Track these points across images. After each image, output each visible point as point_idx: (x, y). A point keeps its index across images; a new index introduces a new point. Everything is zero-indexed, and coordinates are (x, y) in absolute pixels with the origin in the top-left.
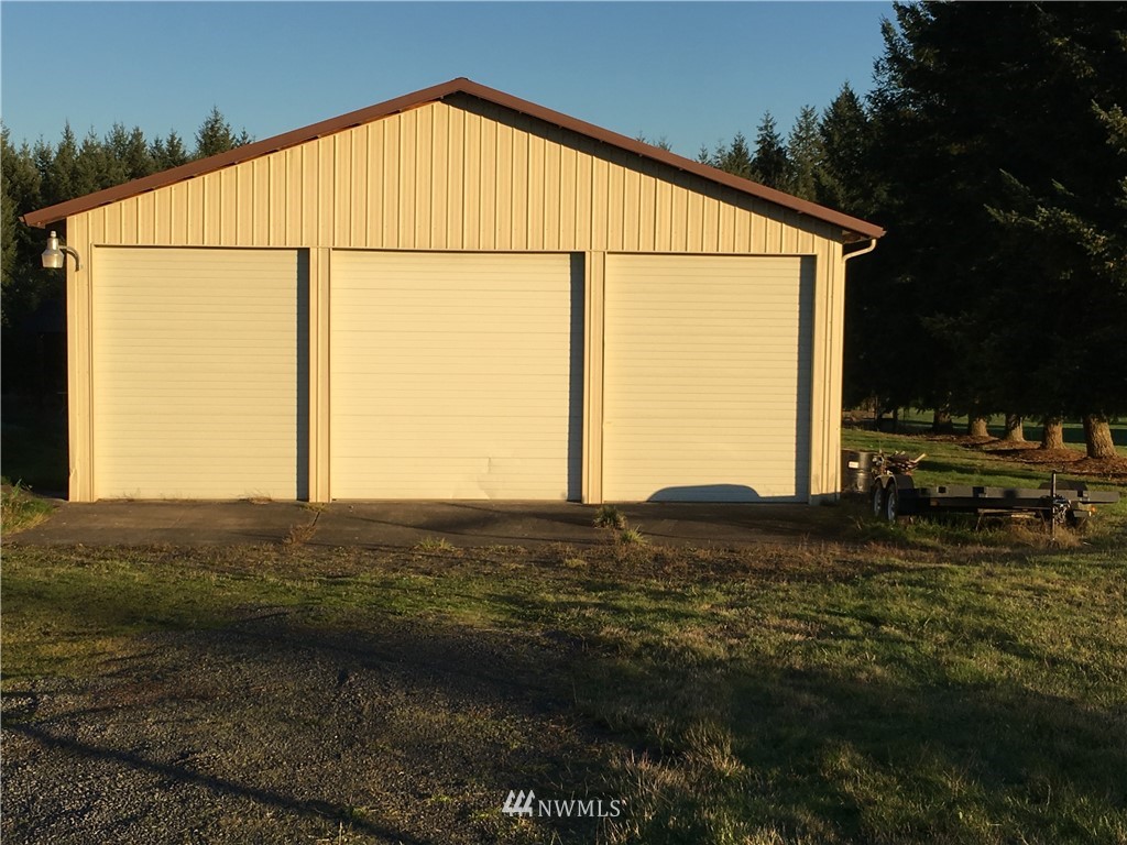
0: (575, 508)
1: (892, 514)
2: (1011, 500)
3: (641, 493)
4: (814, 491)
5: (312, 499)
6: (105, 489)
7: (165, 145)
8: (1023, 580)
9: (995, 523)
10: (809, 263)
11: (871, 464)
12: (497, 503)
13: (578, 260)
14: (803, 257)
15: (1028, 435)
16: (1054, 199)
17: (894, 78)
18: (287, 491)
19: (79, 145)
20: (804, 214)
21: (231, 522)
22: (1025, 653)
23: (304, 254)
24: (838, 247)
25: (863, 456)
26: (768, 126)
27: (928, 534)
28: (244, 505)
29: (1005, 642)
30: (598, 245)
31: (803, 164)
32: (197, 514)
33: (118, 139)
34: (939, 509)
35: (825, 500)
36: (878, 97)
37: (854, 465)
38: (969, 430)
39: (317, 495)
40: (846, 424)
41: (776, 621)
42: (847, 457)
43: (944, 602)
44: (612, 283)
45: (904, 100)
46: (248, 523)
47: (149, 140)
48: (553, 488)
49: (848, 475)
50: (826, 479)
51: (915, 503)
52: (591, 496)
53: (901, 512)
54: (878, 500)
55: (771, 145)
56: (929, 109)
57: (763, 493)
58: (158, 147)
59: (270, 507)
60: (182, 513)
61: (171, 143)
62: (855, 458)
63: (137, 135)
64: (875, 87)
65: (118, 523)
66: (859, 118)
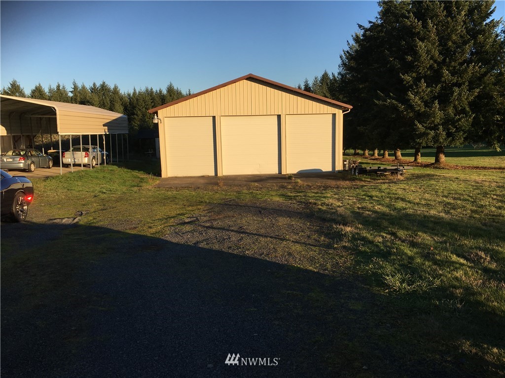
0: (280, 176)
1: (357, 174)
2: (385, 170)
3: (295, 171)
4: (336, 169)
5: (218, 175)
6: (170, 175)
7: (158, 91)
8: (398, 187)
9: (382, 175)
10: (334, 115)
11: (349, 162)
12: (262, 175)
13: (279, 117)
14: (333, 114)
15: (389, 155)
16: (390, 98)
17: (343, 69)
18: (212, 174)
19: (137, 92)
20: (333, 104)
21: (202, 181)
22: (410, 202)
23: (214, 118)
24: (341, 111)
25: (348, 161)
26: (306, 82)
27: (368, 178)
28: (203, 177)
29: (403, 200)
30: (284, 113)
31: (316, 91)
32: (193, 180)
33: (147, 90)
34: (369, 172)
35: (339, 172)
36: (339, 74)
37: (345, 163)
38: (364, 154)
39: (219, 174)
40: (344, 154)
41: (348, 198)
42: (344, 161)
43: (384, 192)
44: (287, 122)
45: (346, 74)
46: (206, 181)
47: (154, 90)
48: (274, 171)
49: (344, 165)
50: (339, 167)
51: (363, 171)
52: (284, 173)
53: (359, 173)
54: (353, 170)
55: (307, 86)
56: (353, 76)
57: (324, 171)
58: (157, 92)
59: (208, 177)
60: (190, 179)
61: (160, 91)
62: (346, 161)
63: (152, 89)
64: (339, 71)
65: (176, 182)
66: (329, 78)
